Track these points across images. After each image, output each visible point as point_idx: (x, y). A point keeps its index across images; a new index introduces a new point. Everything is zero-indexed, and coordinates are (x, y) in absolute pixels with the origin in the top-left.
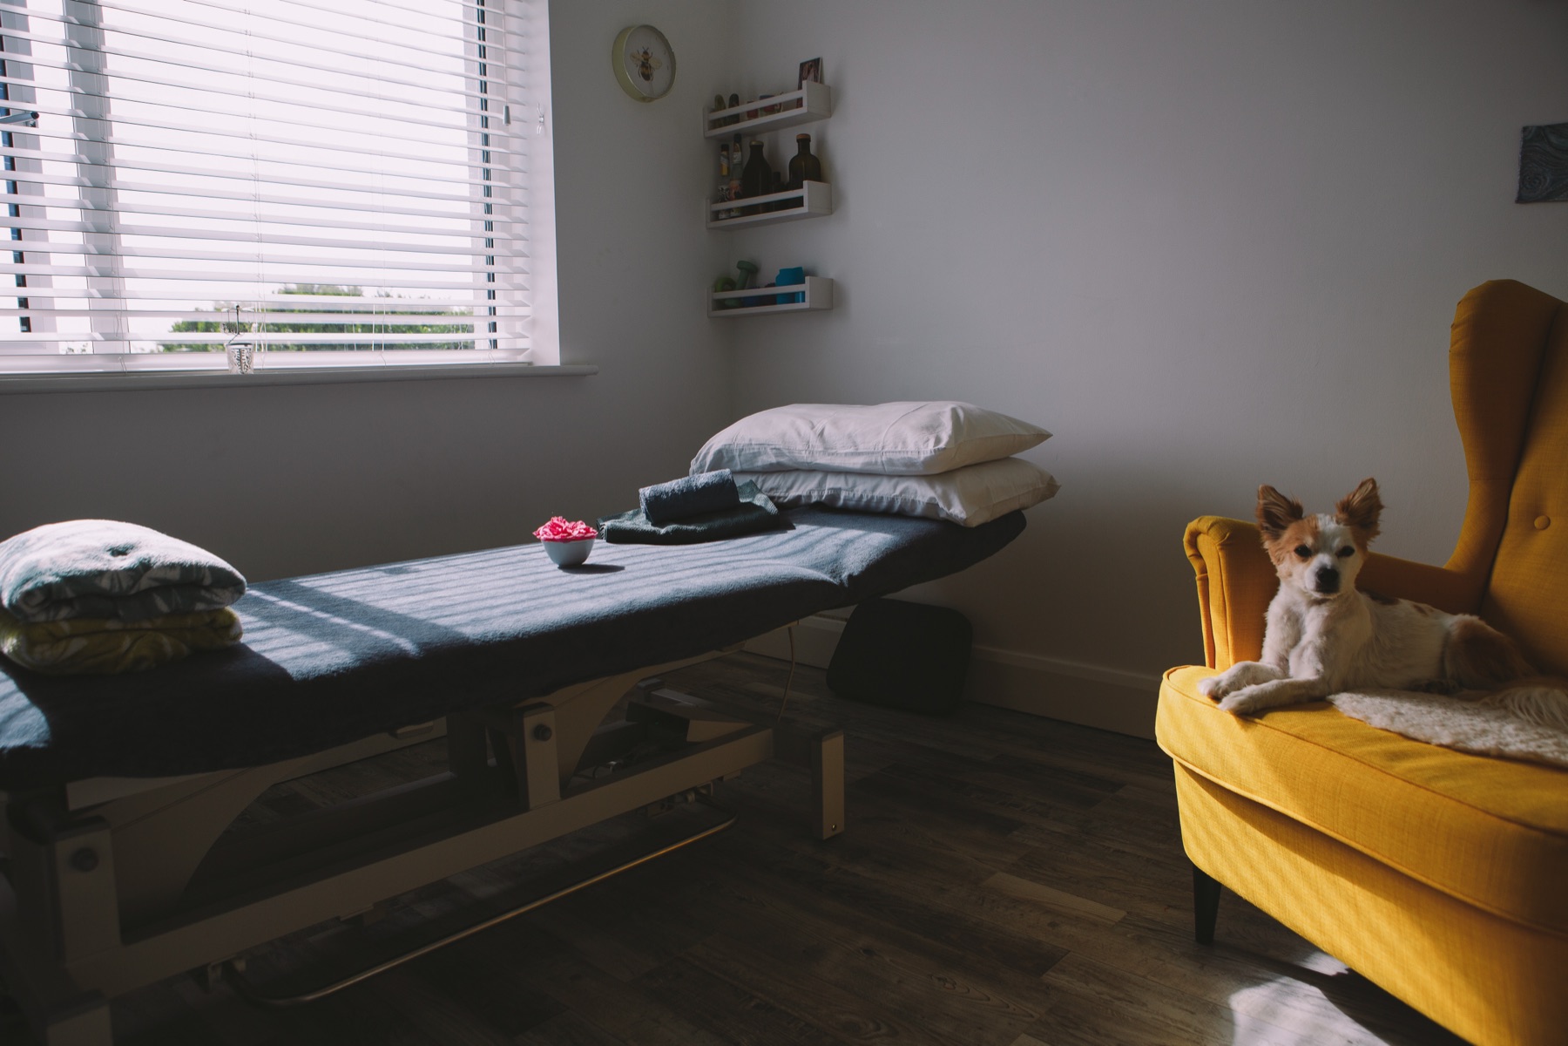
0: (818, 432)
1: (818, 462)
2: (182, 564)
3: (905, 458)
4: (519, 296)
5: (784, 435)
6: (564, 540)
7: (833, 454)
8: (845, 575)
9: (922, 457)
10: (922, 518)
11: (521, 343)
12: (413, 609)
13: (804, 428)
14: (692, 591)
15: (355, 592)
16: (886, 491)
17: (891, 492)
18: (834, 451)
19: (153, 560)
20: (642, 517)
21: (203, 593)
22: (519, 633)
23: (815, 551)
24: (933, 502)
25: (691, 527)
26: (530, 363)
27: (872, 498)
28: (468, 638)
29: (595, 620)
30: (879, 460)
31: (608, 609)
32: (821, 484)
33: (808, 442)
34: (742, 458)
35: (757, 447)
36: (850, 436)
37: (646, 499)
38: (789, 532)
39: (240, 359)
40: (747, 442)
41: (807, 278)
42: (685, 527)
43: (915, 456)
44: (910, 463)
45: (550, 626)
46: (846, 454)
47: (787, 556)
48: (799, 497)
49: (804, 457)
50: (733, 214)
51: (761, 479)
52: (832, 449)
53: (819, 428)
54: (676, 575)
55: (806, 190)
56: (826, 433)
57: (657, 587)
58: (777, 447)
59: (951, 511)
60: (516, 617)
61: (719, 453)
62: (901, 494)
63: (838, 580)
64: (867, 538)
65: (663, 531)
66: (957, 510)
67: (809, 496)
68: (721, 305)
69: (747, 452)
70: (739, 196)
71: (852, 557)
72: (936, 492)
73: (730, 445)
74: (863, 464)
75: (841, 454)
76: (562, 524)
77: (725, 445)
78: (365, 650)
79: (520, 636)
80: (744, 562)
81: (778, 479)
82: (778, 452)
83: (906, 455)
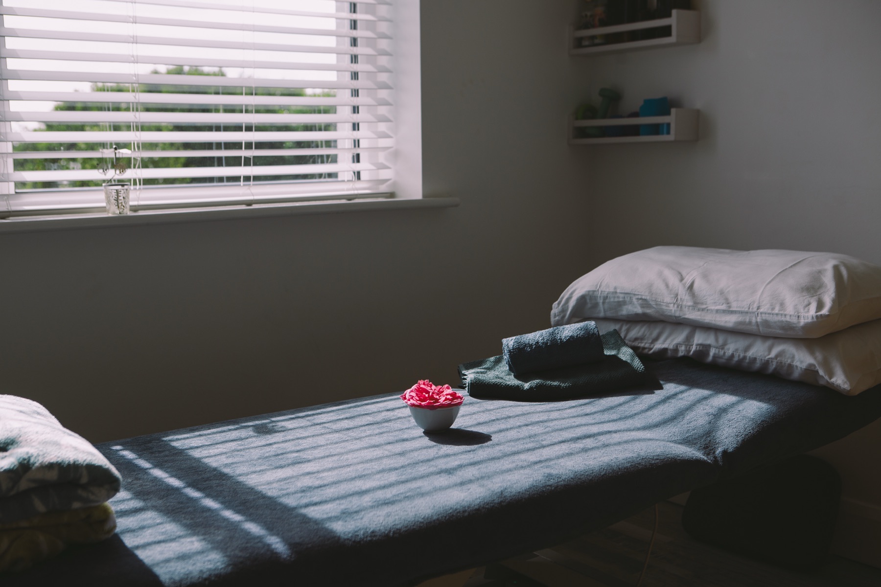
0: (688, 285)
1: (686, 316)
2: (60, 464)
3: (782, 321)
4: (382, 127)
5: (650, 286)
6: (430, 407)
7: (703, 310)
8: (719, 451)
9: (802, 322)
10: (800, 383)
11: (384, 174)
12: (282, 489)
13: (673, 280)
14: (564, 477)
15: (224, 460)
16: (759, 351)
17: (766, 353)
18: (704, 306)
19: (32, 460)
20: (504, 367)
21: (80, 492)
22: (390, 531)
23: (685, 421)
24: (813, 368)
25: (555, 383)
26: (392, 195)
27: (745, 358)
28: (339, 538)
29: (466, 514)
30: (754, 320)
31: (479, 501)
32: (688, 339)
33: (677, 295)
34: (606, 306)
35: (621, 296)
36: (722, 293)
37: (510, 351)
38: (657, 392)
39: (117, 200)
40: (612, 290)
41: (673, 111)
42: (549, 382)
43: (794, 320)
44: (788, 327)
45: (421, 523)
46: (717, 311)
47: (657, 425)
48: (665, 350)
49: (672, 310)
50: (597, 41)
51: (624, 328)
52: (702, 304)
53: (688, 280)
54: (546, 453)
55: (674, 19)
56: (696, 286)
57: (527, 471)
58: (643, 297)
59: (833, 380)
60: (386, 510)
61: (582, 300)
62: (777, 356)
63: (711, 457)
64: (740, 407)
65: (527, 386)
66: (840, 380)
67: (676, 350)
68: (582, 133)
69: (612, 300)
70: (604, 23)
71: (727, 429)
72: (815, 358)
73: (594, 291)
74: (736, 323)
75: (712, 310)
76: (428, 389)
77: (589, 291)
78: (237, 552)
79: (391, 534)
80: (614, 435)
81: (643, 330)
82: (645, 303)
83: (783, 319)
